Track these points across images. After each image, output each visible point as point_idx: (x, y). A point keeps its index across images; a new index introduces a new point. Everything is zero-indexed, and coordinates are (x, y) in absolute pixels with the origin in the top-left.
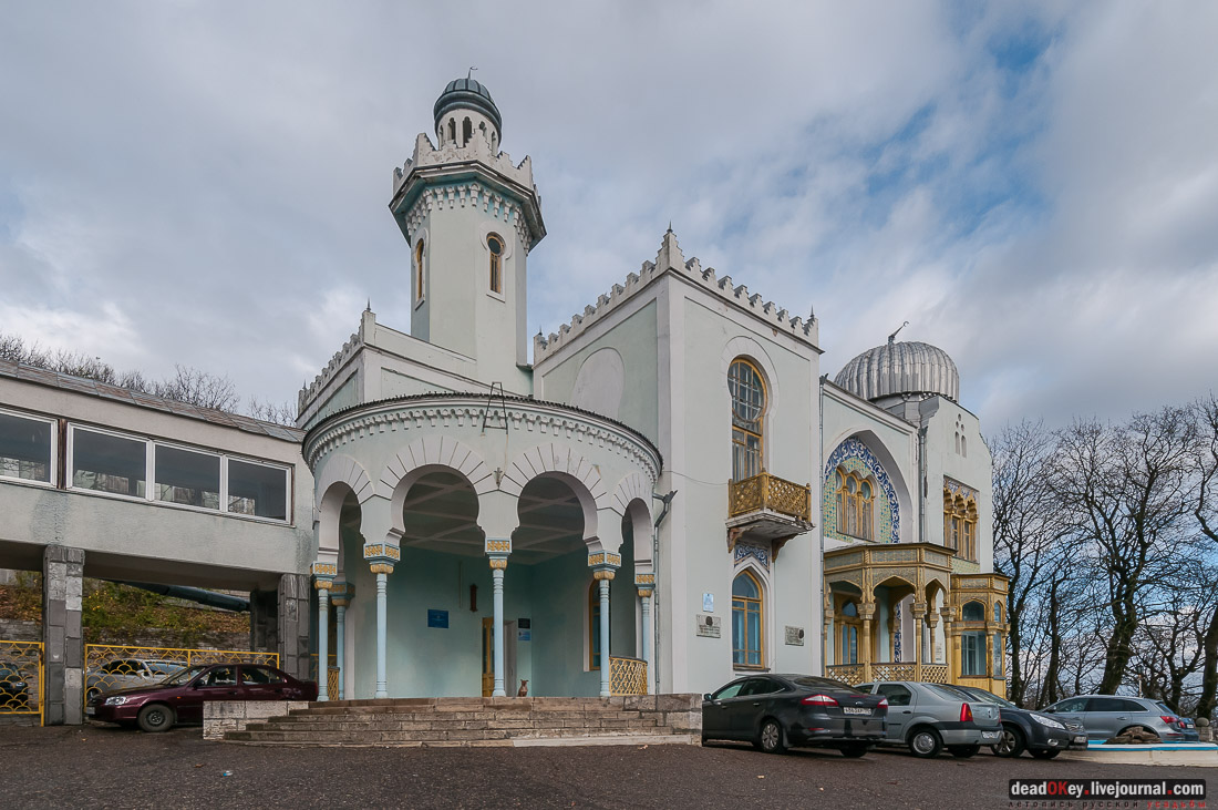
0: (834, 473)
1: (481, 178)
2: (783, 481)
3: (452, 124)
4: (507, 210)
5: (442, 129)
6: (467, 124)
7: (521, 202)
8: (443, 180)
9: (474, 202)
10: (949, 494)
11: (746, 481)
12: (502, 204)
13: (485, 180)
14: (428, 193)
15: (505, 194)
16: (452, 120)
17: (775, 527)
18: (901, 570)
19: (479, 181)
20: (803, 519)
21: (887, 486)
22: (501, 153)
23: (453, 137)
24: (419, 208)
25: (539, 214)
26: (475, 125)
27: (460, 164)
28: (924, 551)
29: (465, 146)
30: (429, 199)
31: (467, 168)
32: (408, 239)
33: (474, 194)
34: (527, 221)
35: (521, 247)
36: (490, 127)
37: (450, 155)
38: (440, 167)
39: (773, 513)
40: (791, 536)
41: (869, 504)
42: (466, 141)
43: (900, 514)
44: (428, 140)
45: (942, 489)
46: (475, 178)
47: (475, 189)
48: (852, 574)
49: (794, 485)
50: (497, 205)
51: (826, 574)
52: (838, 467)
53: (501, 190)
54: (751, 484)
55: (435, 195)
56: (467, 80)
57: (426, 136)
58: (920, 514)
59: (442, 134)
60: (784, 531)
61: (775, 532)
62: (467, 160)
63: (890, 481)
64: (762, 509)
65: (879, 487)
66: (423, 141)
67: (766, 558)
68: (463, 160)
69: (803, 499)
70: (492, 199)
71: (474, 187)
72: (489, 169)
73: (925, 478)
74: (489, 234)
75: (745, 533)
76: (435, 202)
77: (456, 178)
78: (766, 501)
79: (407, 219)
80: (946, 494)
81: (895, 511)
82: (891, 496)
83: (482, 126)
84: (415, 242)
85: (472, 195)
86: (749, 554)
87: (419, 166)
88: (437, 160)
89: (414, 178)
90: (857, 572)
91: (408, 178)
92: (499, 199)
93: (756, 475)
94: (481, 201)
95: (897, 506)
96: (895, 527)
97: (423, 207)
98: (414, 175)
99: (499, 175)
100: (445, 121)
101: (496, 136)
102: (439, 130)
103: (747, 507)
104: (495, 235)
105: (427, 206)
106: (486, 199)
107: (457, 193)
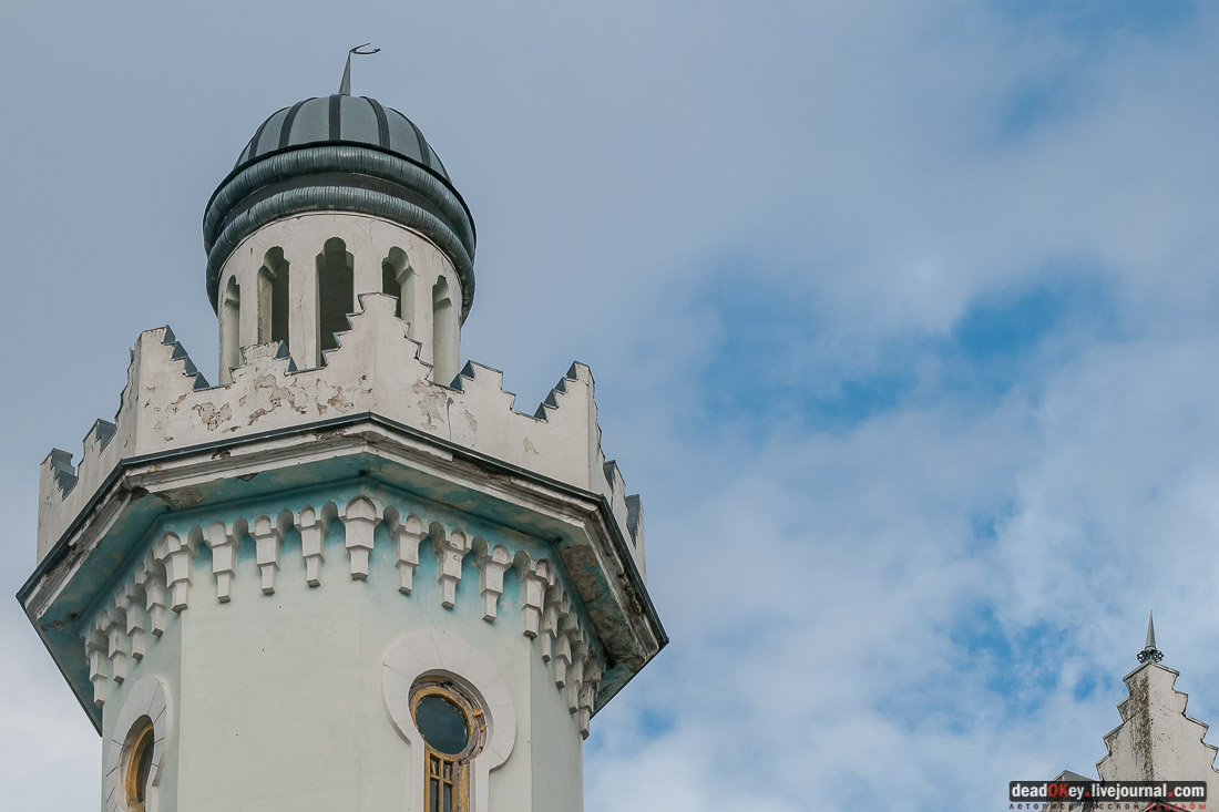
1: (387, 473)
3: (276, 270)
4: (494, 578)
5: (235, 288)
6: (335, 265)
7: (552, 542)
8: (236, 492)
9: (359, 563)
12: (473, 558)
13: (398, 477)
14: (173, 545)
15: (487, 519)
16: (276, 255)
19: (378, 484)
22: (468, 371)
23: (279, 327)
24: (140, 598)
25: (630, 574)
26: (366, 279)
27: (303, 430)
29: (323, 363)
30: (179, 568)
31: (330, 445)
32: (95, 713)
33: (359, 533)
34: (583, 605)
35: (556, 706)
36: (427, 263)
37: (262, 400)
38: (222, 448)
42: (327, 342)
44: (179, 353)
46: (362, 478)
47: (360, 517)
50: (452, 564)
53: (469, 504)
55: (203, 550)
56: (335, 103)
57: (169, 338)
59: (235, 306)
62: (332, 413)
66: (156, 358)
68: (313, 417)
70: (431, 544)
71: (361, 509)
72: (419, 437)
74: (421, 681)
76: (202, 575)
77: (283, 481)
79: (90, 638)
83: (394, 277)
84: (120, 722)
85: (350, 542)
87: (144, 448)
88: (212, 422)
89: (122, 493)
91: (99, 498)
92: (460, 541)
94: (386, 556)
97: (154, 596)
98: (121, 485)
99: (460, 455)
100: (247, 262)
101: (453, 291)
102: (225, 293)
104: (445, 679)
105: (168, 591)
106: (408, 548)
107: (290, 534)
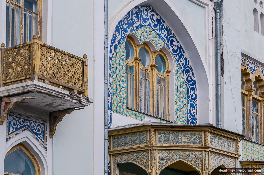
0: (123, 43)
2: (57, 51)
10: (248, 74)
11: (18, 48)
17: (49, 100)
18: (186, 153)
20: (80, 93)
21: (182, 61)
28: (208, 134)
39: (45, 85)
40: (69, 110)
41: (164, 80)
43: (197, 92)
45: (240, 68)
48: (138, 155)
49: (69, 55)
51: (111, 154)
52: (129, 37)
54: (23, 51)
58: (217, 94)
60: (59, 105)
61: (50, 105)
63: (186, 55)
64: (33, 79)
65: (174, 60)
67: (43, 133)
69: (80, 72)
73: (222, 55)
75: (17, 104)
78: (37, 70)
80: (245, 74)
81: (192, 89)
82: (187, 72)
86: (23, 127)
90: (144, 154)
93: (28, 42)
95: (194, 83)
96: (192, 106)
103: (19, 76)
